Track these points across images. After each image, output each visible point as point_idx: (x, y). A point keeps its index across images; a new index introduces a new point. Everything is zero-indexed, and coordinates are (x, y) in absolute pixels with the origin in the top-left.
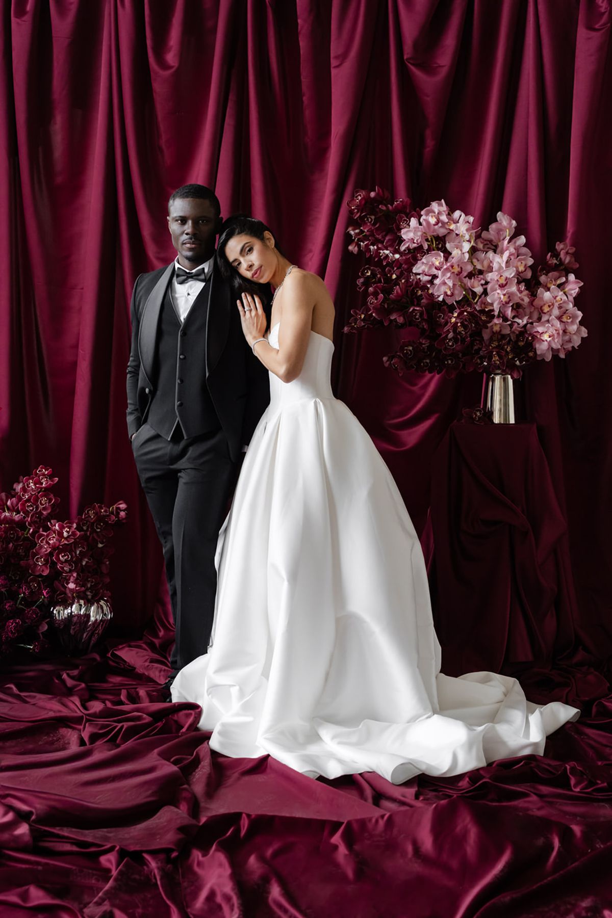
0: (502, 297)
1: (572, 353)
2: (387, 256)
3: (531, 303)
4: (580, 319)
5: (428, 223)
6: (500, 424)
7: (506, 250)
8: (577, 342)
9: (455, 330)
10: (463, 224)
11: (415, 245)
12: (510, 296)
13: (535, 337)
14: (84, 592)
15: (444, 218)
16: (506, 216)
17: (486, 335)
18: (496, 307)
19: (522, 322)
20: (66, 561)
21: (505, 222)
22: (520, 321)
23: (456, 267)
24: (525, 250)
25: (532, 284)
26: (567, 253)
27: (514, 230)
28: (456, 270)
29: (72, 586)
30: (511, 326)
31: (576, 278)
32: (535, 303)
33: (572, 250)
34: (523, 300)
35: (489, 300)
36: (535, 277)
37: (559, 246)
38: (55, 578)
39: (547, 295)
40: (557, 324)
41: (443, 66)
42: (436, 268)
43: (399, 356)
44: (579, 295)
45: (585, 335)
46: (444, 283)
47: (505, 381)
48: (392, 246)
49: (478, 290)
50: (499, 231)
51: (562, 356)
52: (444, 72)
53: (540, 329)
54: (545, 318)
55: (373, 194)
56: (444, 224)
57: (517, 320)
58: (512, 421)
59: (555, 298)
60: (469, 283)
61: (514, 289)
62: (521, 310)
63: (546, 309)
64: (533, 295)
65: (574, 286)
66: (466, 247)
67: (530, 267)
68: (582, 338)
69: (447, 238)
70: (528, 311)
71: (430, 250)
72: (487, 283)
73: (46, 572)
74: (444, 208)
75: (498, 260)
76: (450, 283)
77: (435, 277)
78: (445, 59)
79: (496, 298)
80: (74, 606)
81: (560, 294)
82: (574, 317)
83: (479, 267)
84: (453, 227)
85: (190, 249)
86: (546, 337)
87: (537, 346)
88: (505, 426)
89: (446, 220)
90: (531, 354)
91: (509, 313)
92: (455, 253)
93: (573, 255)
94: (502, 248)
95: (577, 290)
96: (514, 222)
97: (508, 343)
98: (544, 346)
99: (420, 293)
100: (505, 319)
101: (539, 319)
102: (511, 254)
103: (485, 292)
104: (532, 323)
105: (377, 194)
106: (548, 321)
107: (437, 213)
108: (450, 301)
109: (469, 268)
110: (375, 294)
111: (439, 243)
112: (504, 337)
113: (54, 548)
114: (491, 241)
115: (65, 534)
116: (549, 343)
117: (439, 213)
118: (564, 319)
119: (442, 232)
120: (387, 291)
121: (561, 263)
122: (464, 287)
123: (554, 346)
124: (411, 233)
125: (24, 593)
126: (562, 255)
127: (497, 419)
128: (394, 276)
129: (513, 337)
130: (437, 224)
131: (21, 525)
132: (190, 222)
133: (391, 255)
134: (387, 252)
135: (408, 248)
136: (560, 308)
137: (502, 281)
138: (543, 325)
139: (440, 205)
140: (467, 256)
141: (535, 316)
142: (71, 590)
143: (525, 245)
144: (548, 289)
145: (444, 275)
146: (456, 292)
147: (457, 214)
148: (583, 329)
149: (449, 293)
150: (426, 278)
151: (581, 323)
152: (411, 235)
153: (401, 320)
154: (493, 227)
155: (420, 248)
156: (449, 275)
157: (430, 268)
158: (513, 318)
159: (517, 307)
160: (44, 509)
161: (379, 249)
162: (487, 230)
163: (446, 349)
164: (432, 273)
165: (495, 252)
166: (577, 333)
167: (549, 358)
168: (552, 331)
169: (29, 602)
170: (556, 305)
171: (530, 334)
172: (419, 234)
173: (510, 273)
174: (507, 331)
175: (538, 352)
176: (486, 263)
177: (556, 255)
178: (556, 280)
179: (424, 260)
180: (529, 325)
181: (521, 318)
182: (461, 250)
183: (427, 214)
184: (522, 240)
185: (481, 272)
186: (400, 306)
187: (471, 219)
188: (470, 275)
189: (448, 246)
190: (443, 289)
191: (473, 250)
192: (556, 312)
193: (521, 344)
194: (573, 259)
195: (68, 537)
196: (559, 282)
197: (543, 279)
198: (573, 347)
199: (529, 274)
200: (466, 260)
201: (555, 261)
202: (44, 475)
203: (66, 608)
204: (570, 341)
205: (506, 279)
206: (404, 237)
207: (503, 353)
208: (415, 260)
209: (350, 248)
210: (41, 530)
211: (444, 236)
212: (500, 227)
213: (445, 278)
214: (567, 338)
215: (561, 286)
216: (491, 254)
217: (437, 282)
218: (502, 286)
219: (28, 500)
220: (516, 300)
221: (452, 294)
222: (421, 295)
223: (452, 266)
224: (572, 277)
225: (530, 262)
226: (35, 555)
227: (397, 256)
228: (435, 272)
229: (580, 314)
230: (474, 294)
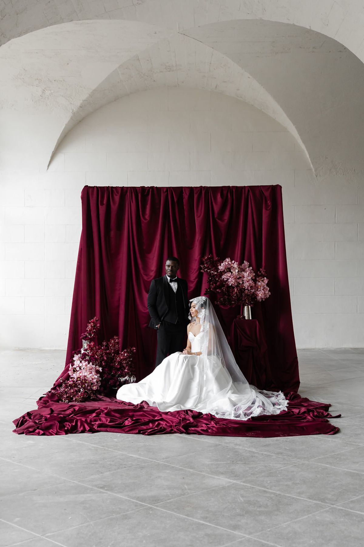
0: (248, 284)
1: (266, 299)
2: (213, 273)
3: (255, 286)
4: (268, 290)
5: (226, 264)
6: (247, 320)
7: (248, 271)
8: (268, 296)
9: (236, 294)
10: (235, 265)
11: (222, 271)
12: (250, 284)
13: (257, 295)
14: (129, 373)
15: (230, 263)
16: (246, 262)
17: (243, 295)
18: (246, 287)
19: (253, 291)
20: (125, 363)
21: (246, 263)
22: (252, 291)
23: (235, 276)
24: (252, 271)
25: (255, 280)
26: (263, 271)
27: (248, 266)
28: (235, 277)
29: (126, 370)
30: (250, 292)
31: (267, 278)
32: (256, 286)
33: (265, 271)
34: (253, 285)
35: (244, 285)
36: (255, 278)
37: (261, 269)
38: (122, 368)
39: (259, 284)
40: (263, 291)
41: (226, 219)
42: (229, 277)
43: (219, 301)
44: (267, 283)
45: (270, 294)
46: (232, 281)
47: (248, 307)
48: (214, 270)
49: (241, 282)
50: (245, 266)
51: (264, 300)
52: (226, 221)
53: (258, 293)
54: (259, 290)
55: (209, 256)
56: (230, 264)
57: (251, 290)
58: (251, 319)
59: (261, 284)
60: (238, 280)
61: (251, 282)
62: (252, 288)
63: (259, 287)
64: (255, 283)
65: (266, 281)
66: (237, 271)
67: (254, 276)
68: (269, 295)
69: (231, 268)
70: (254, 288)
71: (227, 272)
72: (243, 280)
73: (119, 367)
74: (230, 260)
75: (246, 274)
76: (234, 281)
77: (228, 279)
78: (226, 217)
79: (246, 285)
80: (127, 377)
81: (263, 283)
82: (267, 289)
83: (240, 276)
84: (232, 265)
85: (170, 274)
86: (260, 295)
87: (258, 297)
88: (249, 320)
89: (231, 263)
90: (256, 300)
91: (249, 288)
92: (234, 272)
93: (265, 272)
94: (246, 271)
95: (267, 282)
96: (248, 263)
97: (250, 297)
98: (260, 297)
99: (224, 283)
100: (249, 290)
101: (257, 290)
102: (249, 273)
103: (243, 283)
104: (256, 291)
105: (210, 257)
106: (260, 291)
107: (228, 261)
108: (233, 286)
109: (238, 277)
110: (213, 284)
111: (229, 270)
112: (248, 295)
113: (121, 360)
114: (242, 269)
115: (125, 355)
116: (261, 296)
117: (229, 261)
118: (264, 290)
119: (229, 266)
120: (216, 284)
121: (262, 274)
122: (236, 281)
123: (262, 297)
124: (221, 267)
125: (113, 373)
126: (262, 272)
127: (246, 318)
128: (217, 279)
129: (251, 295)
130: (228, 264)
131: (110, 353)
132: (170, 267)
133: (214, 273)
134: (213, 272)
135: (220, 272)
136: (263, 287)
137: (248, 280)
138: (259, 291)
139: (229, 259)
140: (237, 273)
141: (256, 289)
142: (126, 372)
143: (252, 270)
144: (259, 282)
145: (232, 279)
146: (235, 283)
147: (233, 262)
148: (269, 292)
149: (233, 283)
150: (225, 279)
151: (269, 291)
152: (222, 268)
153: (220, 291)
154: (243, 264)
155: (224, 271)
156: (233, 279)
157: (227, 276)
158: (250, 290)
159: (251, 287)
160: (117, 348)
161: (210, 271)
162: (241, 266)
163: (232, 299)
164: (227, 278)
165: (244, 272)
166: (268, 294)
167: (261, 300)
168: (261, 293)
169: (114, 376)
170: (262, 286)
171: (256, 294)
172: (224, 267)
173: (250, 278)
174: (249, 294)
175: (258, 299)
176: (242, 275)
177: (260, 272)
178: (261, 279)
179: (225, 275)
180: (255, 292)
181: (252, 290)
182: (236, 272)
183: (225, 262)
184: (251, 268)
185: (240, 278)
186: (219, 287)
187: (237, 263)
188: (238, 279)
189: (232, 270)
190: (232, 283)
191: (238, 271)
192: (262, 288)
193: (253, 297)
194: (265, 273)
195: (126, 356)
196: (262, 280)
197: (257, 279)
198: (267, 298)
199: (254, 278)
200: (237, 274)
201: (260, 274)
202: (116, 338)
203: (124, 377)
204: (266, 296)
205: (249, 279)
206: (220, 268)
207: (249, 299)
208: (222, 275)
209: (202, 271)
210: (116, 355)
211: (230, 268)
212: (245, 265)
213: (232, 280)
214: (265, 295)
215: (263, 281)
216: (243, 273)
217: (229, 280)
218: (248, 282)
219: (112, 346)
220: (251, 285)
221: (234, 284)
222: (225, 284)
223: (234, 276)
224: (265, 278)
225: (254, 274)
226: (115, 362)
227: (216, 273)
228: (229, 278)
229: (268, 289)
230: (239, 284)
